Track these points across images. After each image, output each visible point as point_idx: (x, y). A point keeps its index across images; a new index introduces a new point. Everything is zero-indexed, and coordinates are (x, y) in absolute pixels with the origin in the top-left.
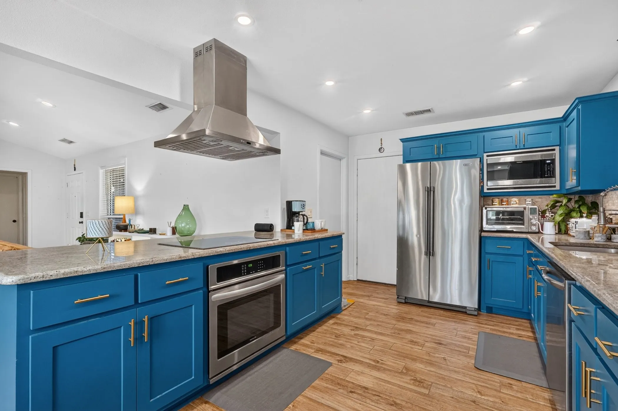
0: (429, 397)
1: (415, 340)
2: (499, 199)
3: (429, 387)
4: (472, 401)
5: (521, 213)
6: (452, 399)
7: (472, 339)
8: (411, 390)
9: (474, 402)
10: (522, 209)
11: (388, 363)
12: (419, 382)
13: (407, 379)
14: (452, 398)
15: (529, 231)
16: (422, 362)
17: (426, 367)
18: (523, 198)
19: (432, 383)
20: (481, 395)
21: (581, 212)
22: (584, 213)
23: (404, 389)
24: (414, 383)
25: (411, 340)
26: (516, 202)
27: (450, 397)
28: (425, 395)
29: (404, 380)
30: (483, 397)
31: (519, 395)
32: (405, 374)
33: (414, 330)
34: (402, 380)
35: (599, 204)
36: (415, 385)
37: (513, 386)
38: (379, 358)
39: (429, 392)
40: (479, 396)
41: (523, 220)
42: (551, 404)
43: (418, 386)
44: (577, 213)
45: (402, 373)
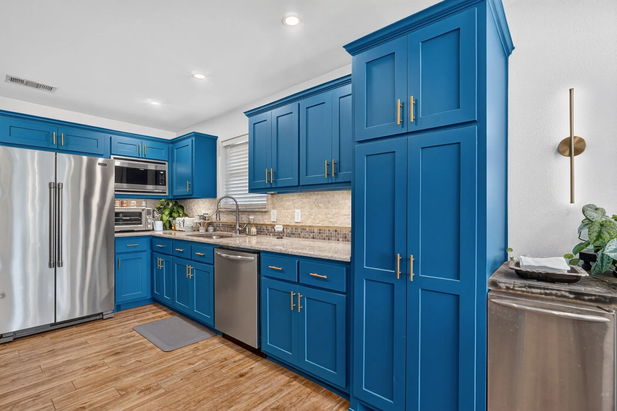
0: (169, 392)
1: (90, 365)
2: (119, 201)
3: (158, 388)
4: (193, 372)
5: (140, 214)
6: (182, 381)
7: (135, 336)
8: (151, 400)
9: (195, 371)
10: (140, 211)
11: (95, 401)
12: (148, 389)
13: (134, 396)
14: (182, 379)
15: (146, 229)
16: (125, 376)
17: (134, 377)
18: (140, 200)
19: (157, 382)
20: (193, 364)
21: (178, 212)
22: (181, 214)
23: (144, 404)
24: (144, 394)
25: (86, 367)
26: (134, 204)
27: (180, 381)
28: (164, 394)
29: (133, 399)
30: (195, 365)
31: (207, 350)
32: (128, 393)
33: (72, 358)
34: (131, 400)
35: (184, 207)
36: (148, 394)
37: (198, 348)
38: (79, 404)
39: (165, 390)
40: (193, 366)
41: (140, 220)
42: (223, 344)
43: (150, 393)
44: (176, 214)
45: (122, 396)
